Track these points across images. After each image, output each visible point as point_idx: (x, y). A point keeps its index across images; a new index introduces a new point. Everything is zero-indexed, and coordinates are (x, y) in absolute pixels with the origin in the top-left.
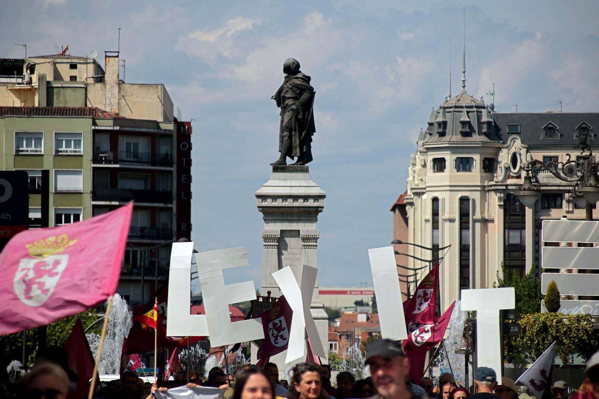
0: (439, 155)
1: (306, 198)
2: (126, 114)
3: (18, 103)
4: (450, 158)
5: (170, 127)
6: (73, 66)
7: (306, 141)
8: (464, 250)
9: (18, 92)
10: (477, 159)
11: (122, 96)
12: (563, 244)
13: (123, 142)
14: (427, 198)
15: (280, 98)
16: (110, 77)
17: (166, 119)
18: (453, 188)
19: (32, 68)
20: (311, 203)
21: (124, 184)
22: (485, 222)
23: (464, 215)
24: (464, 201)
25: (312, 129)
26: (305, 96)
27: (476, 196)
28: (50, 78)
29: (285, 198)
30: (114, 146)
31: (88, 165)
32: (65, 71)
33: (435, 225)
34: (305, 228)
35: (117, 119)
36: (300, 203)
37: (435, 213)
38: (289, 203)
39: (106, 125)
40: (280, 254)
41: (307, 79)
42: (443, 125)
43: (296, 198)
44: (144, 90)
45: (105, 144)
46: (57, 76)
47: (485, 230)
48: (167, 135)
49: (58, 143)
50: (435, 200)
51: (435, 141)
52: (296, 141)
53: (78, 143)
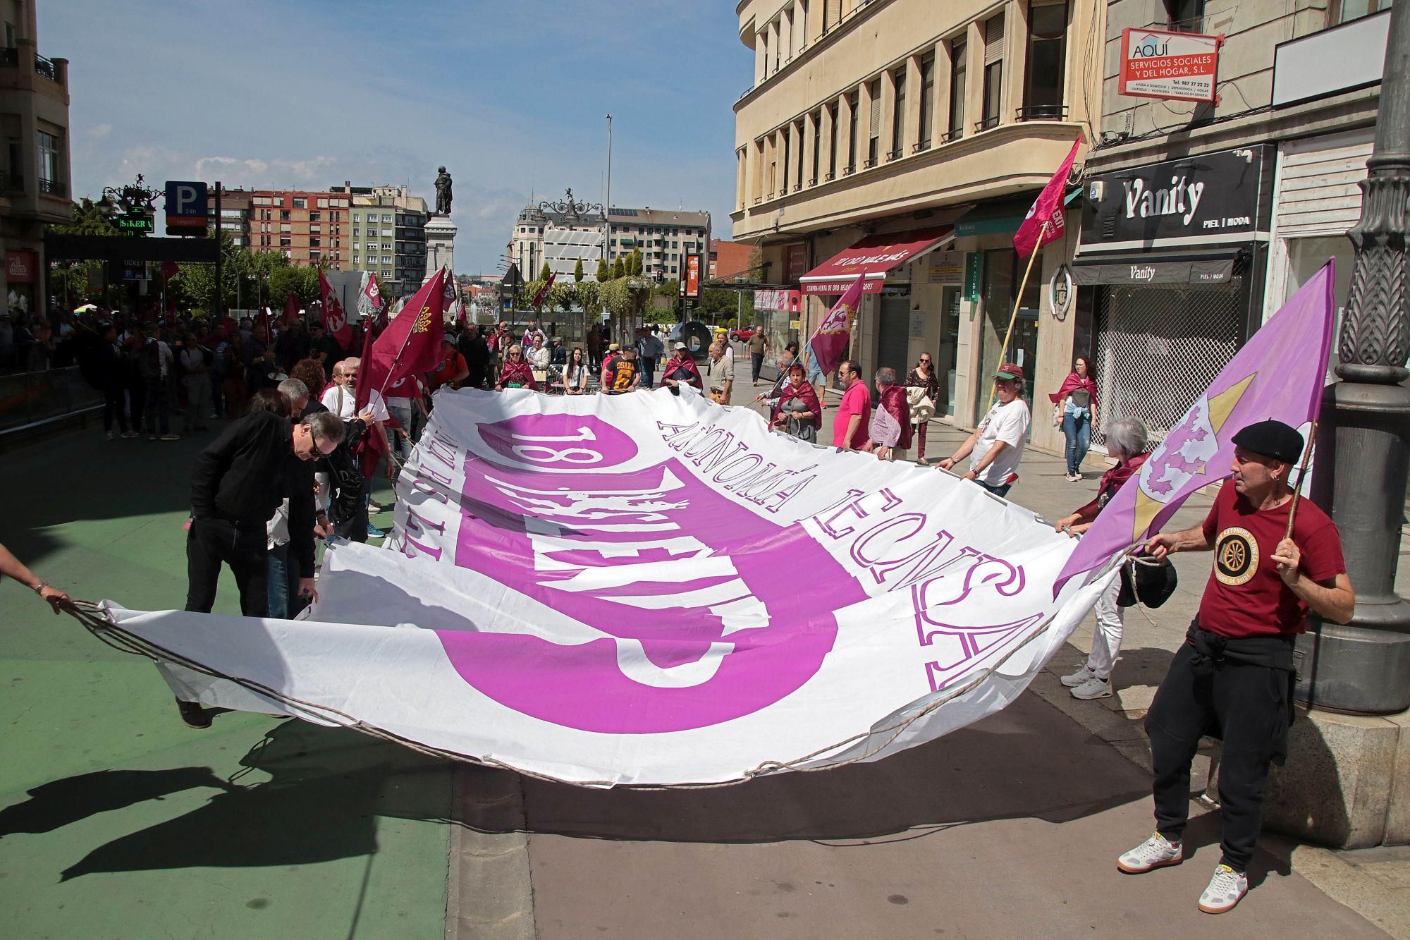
0: (523, 227)
1: (447, 229)
2: (409, 208)
3: (370, 204)
4: (527, 228)
5: (425, 213)
6: (390, 191)
7: (448, 204)
8: (531, 261)
9: (370, 200)
10: (537, 228)
11: (407, 202)
12: (555, 243)
13: (407, 218)
14: (519, 242)
15: (437, 184)
16: (403, 195)
17: (424, 210)
18: (528, 239)
19: (375, 191)
20: (449, 231)
21: (407, 234)
22: (539, 251)
23: (532, 249)
24: (532, 243)
25: (451, 198)
26: (448, 183)
27: (536, 242)
28: (381, 194)
29: (438, 229)
30: (403, 220)
31: (394, 226)
32: (387, 192)
33: (521, 252)
34: (447, 243)
35: (405, 210)
36: (445, 231)
37: (521, 248)
38: (440, 231)
39: (401, 212)
40: (435, 254)
41: (449, 175)
42: (525, 216)
43: (443, 229)
44: (416, 200)
45: (400, 219)
46: (384, 194)
47: (539, 254)
48: (423, 216)
49: (383, 218)
50: (522, 243)
51: (522, 222)
52: (444, 203)
53: (390, 218)
